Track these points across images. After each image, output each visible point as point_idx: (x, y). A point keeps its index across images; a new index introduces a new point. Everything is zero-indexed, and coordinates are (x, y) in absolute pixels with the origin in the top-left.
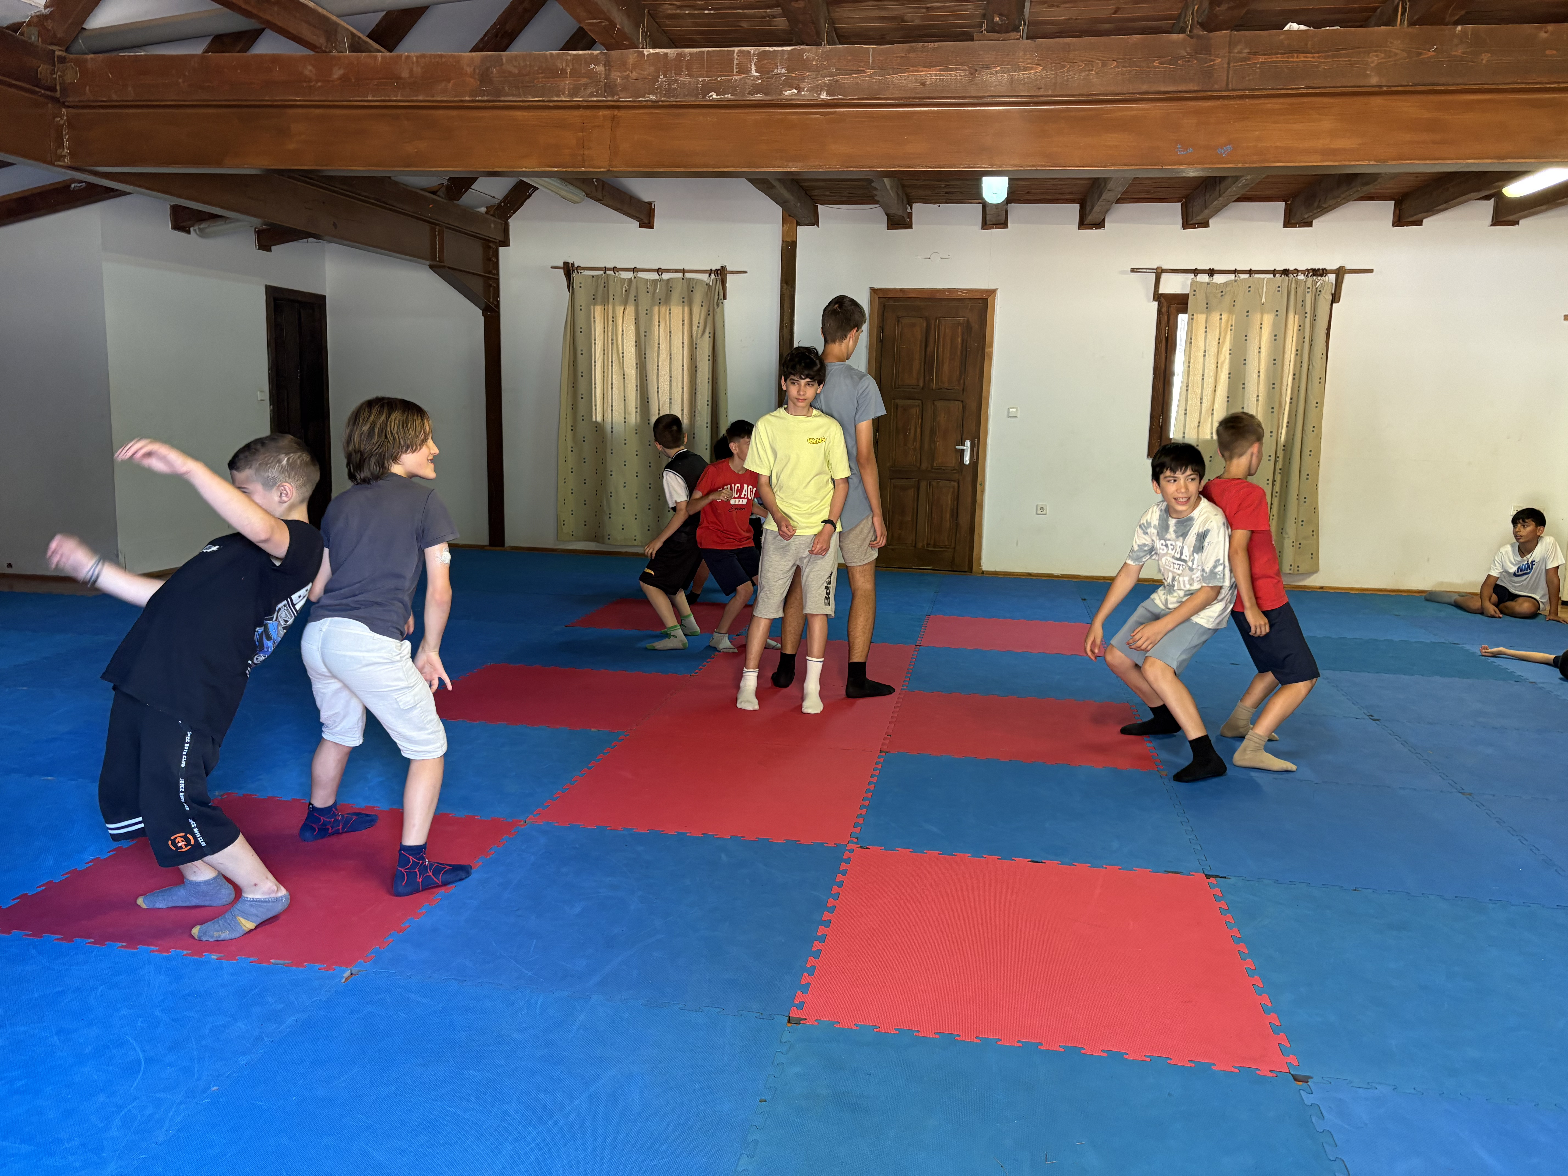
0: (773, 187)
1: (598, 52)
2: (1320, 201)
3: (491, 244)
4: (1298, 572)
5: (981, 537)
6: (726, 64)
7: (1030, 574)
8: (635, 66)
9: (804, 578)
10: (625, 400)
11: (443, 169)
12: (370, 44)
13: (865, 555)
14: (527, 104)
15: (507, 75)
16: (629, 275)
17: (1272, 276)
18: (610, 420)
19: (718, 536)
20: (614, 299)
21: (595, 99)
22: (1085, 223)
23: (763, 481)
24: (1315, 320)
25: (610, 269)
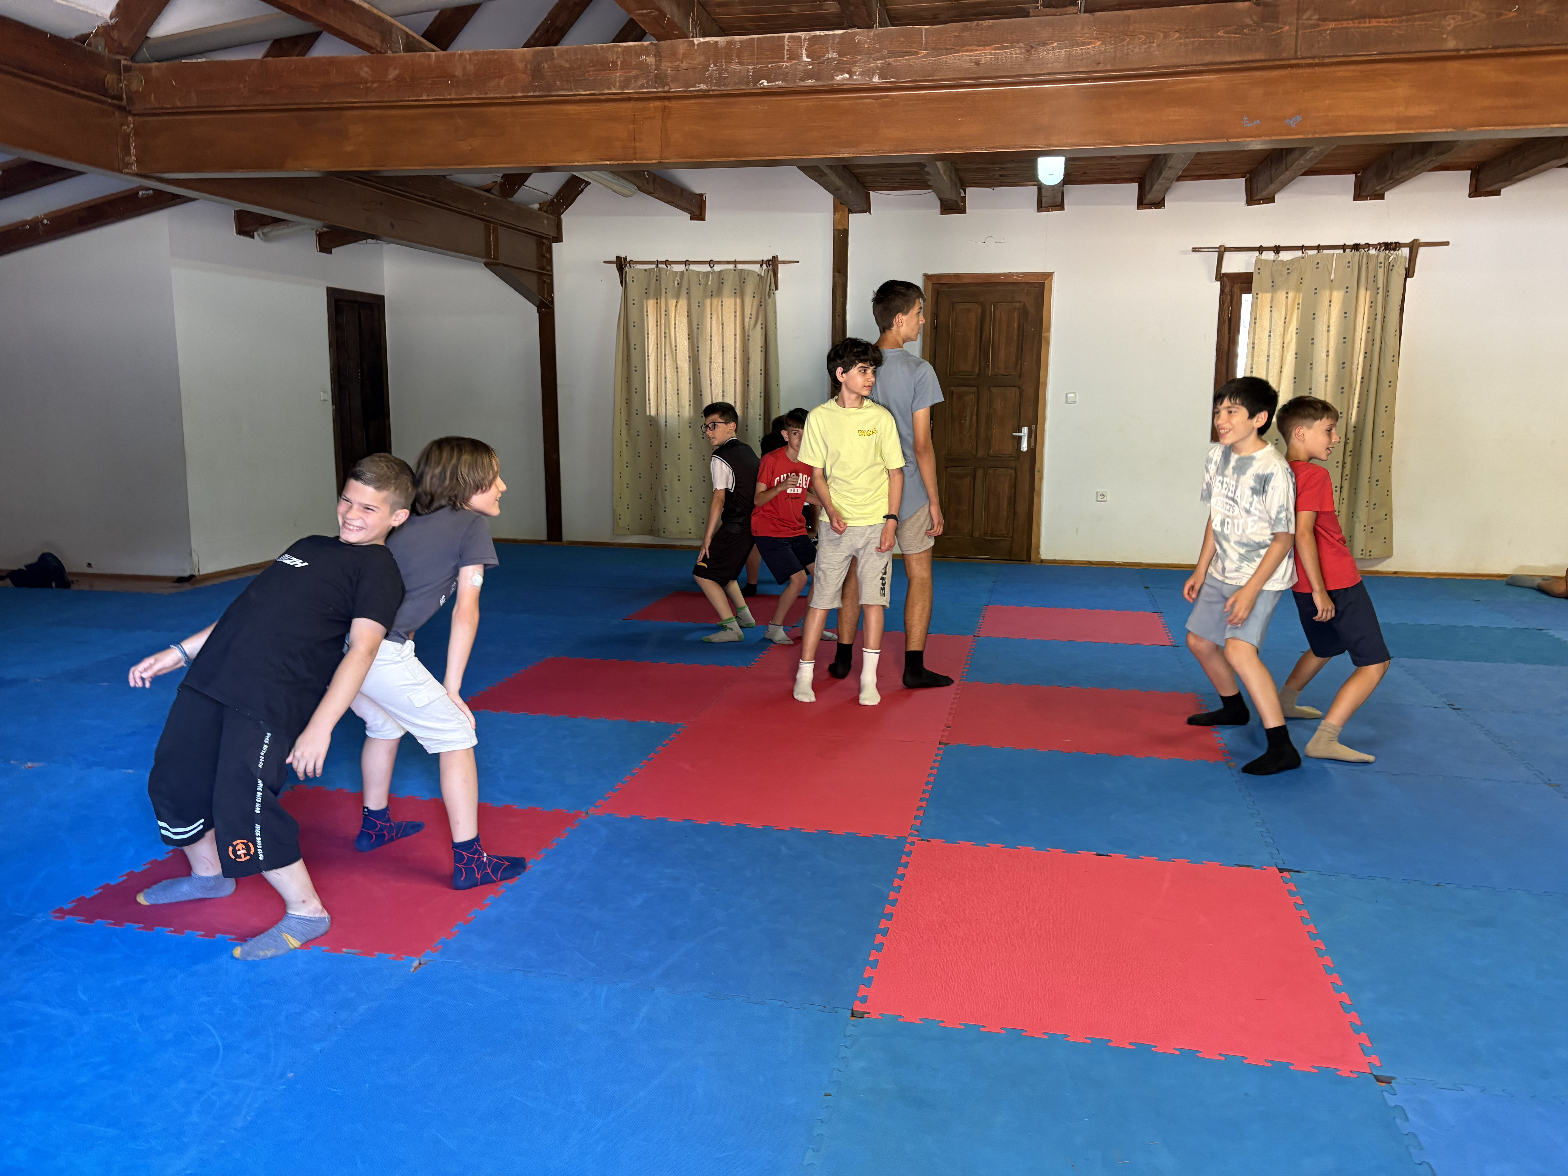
0: (825, 175)
1: (648, 43)
2: (1392, 173)
3: (544, 241)
4: (1370, 558)
5: (1039, 525)
6: (777, 50)
7: (1090, 563)
8: (685, 56)
9: (859, 569)
10: (678, 394)
11: (496, 166)
12: (424, 43)
13: (922, 542)
14: (578, 98)
15: (558, 69)
16: (681, 268)
17: (1341, 251)
18: (664, 414)
19: (774, 525)
20: (666, 293)
21: (646, 90)
22: (1144, 203)
23: (818, 473)
24: (1388, 296)
25: (662, 263)
